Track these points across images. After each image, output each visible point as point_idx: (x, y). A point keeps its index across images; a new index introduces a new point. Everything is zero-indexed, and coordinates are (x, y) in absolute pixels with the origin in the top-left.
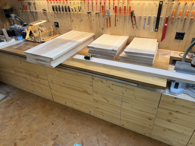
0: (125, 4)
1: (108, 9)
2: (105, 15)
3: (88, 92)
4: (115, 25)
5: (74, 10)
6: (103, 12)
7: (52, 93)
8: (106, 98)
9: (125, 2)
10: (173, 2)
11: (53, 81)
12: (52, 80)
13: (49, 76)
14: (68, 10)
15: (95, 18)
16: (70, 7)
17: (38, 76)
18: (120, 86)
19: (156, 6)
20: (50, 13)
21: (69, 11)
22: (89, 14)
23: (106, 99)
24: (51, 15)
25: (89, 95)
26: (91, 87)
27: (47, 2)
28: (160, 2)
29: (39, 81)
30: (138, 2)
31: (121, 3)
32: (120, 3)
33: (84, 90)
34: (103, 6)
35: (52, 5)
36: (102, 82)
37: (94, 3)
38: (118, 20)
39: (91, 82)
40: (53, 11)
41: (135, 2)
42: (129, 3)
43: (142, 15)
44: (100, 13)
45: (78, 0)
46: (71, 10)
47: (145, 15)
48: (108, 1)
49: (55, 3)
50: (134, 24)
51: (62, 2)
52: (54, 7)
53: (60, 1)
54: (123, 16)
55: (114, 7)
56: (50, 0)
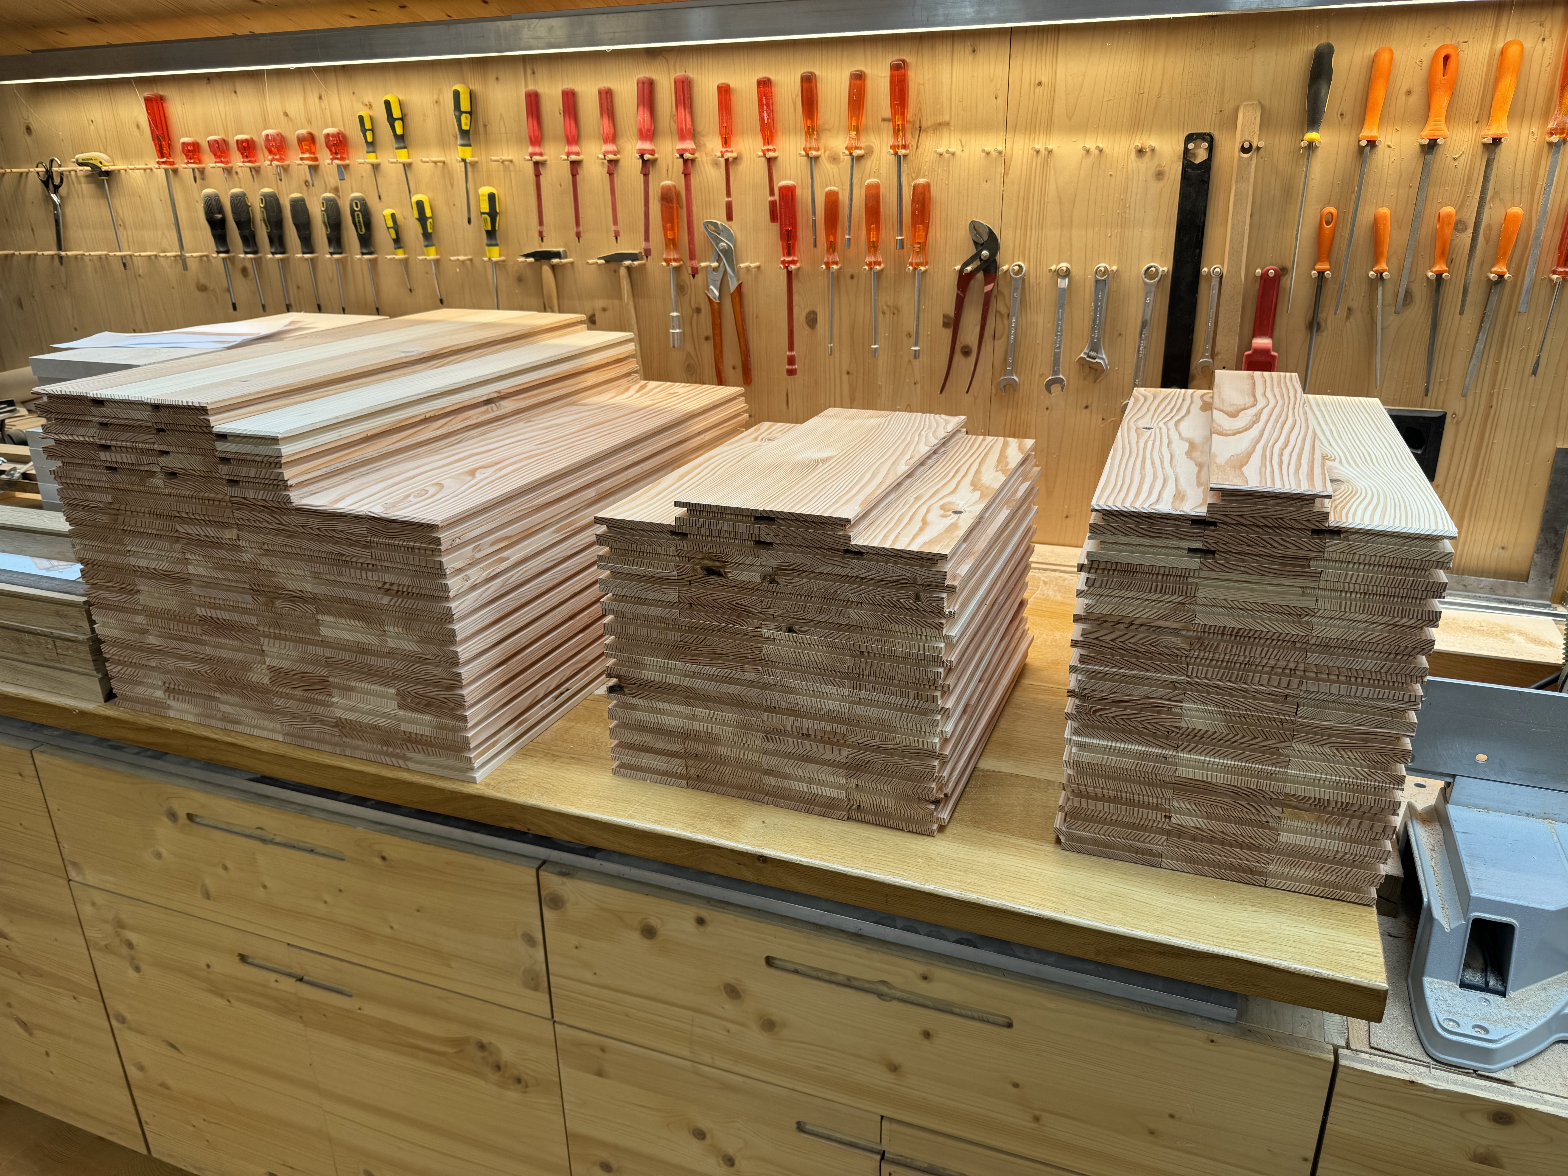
0: (869, 164)
1: (720, 219)
2: (695, 272)
3: (507, 1052)
4: (791, 361)
5: (412, 229)
6: (672, 243)
8: (703, 1124)
9: (869, 151)
10: (1312, 135)
11: (133, 936)
12: (120, 925)
13: (91, 878)
14: (351, 235)
15: (600, 303)
16: (373, 203)
18: (849, 983)
19: (1160, 175)
20: (193, 265)
21: (367, 242)
22: (546, 270)
23: (700, 1135)
24: (203, 288)
25: (512, 1095)
26: (538, 1003)
27: (161, 173)
28: (1190, 138)
30: (993, 143)
31: (834, 159)
32: (824, 163)
33: (456, 1031)
34: (668, 198)
35: (208, 191)
36: (649, 932)
37: (594, 170)
38: (812, 320)
39: (530, 940)
40: (217, 247)
41: (966, 149)
42: (905, 156)
43: (1032, 266)
44: (648, 252)
45: (443, 144)
46: (383, 236)
47: (1064, 265)
48: (713, 145)
49: (237, 173)
50: (966, 352)
51: (297, 160)
52: (221, 210)
53: (277, 157)
54: (856, 278)
55: (772, 193)
56: (193, 151)
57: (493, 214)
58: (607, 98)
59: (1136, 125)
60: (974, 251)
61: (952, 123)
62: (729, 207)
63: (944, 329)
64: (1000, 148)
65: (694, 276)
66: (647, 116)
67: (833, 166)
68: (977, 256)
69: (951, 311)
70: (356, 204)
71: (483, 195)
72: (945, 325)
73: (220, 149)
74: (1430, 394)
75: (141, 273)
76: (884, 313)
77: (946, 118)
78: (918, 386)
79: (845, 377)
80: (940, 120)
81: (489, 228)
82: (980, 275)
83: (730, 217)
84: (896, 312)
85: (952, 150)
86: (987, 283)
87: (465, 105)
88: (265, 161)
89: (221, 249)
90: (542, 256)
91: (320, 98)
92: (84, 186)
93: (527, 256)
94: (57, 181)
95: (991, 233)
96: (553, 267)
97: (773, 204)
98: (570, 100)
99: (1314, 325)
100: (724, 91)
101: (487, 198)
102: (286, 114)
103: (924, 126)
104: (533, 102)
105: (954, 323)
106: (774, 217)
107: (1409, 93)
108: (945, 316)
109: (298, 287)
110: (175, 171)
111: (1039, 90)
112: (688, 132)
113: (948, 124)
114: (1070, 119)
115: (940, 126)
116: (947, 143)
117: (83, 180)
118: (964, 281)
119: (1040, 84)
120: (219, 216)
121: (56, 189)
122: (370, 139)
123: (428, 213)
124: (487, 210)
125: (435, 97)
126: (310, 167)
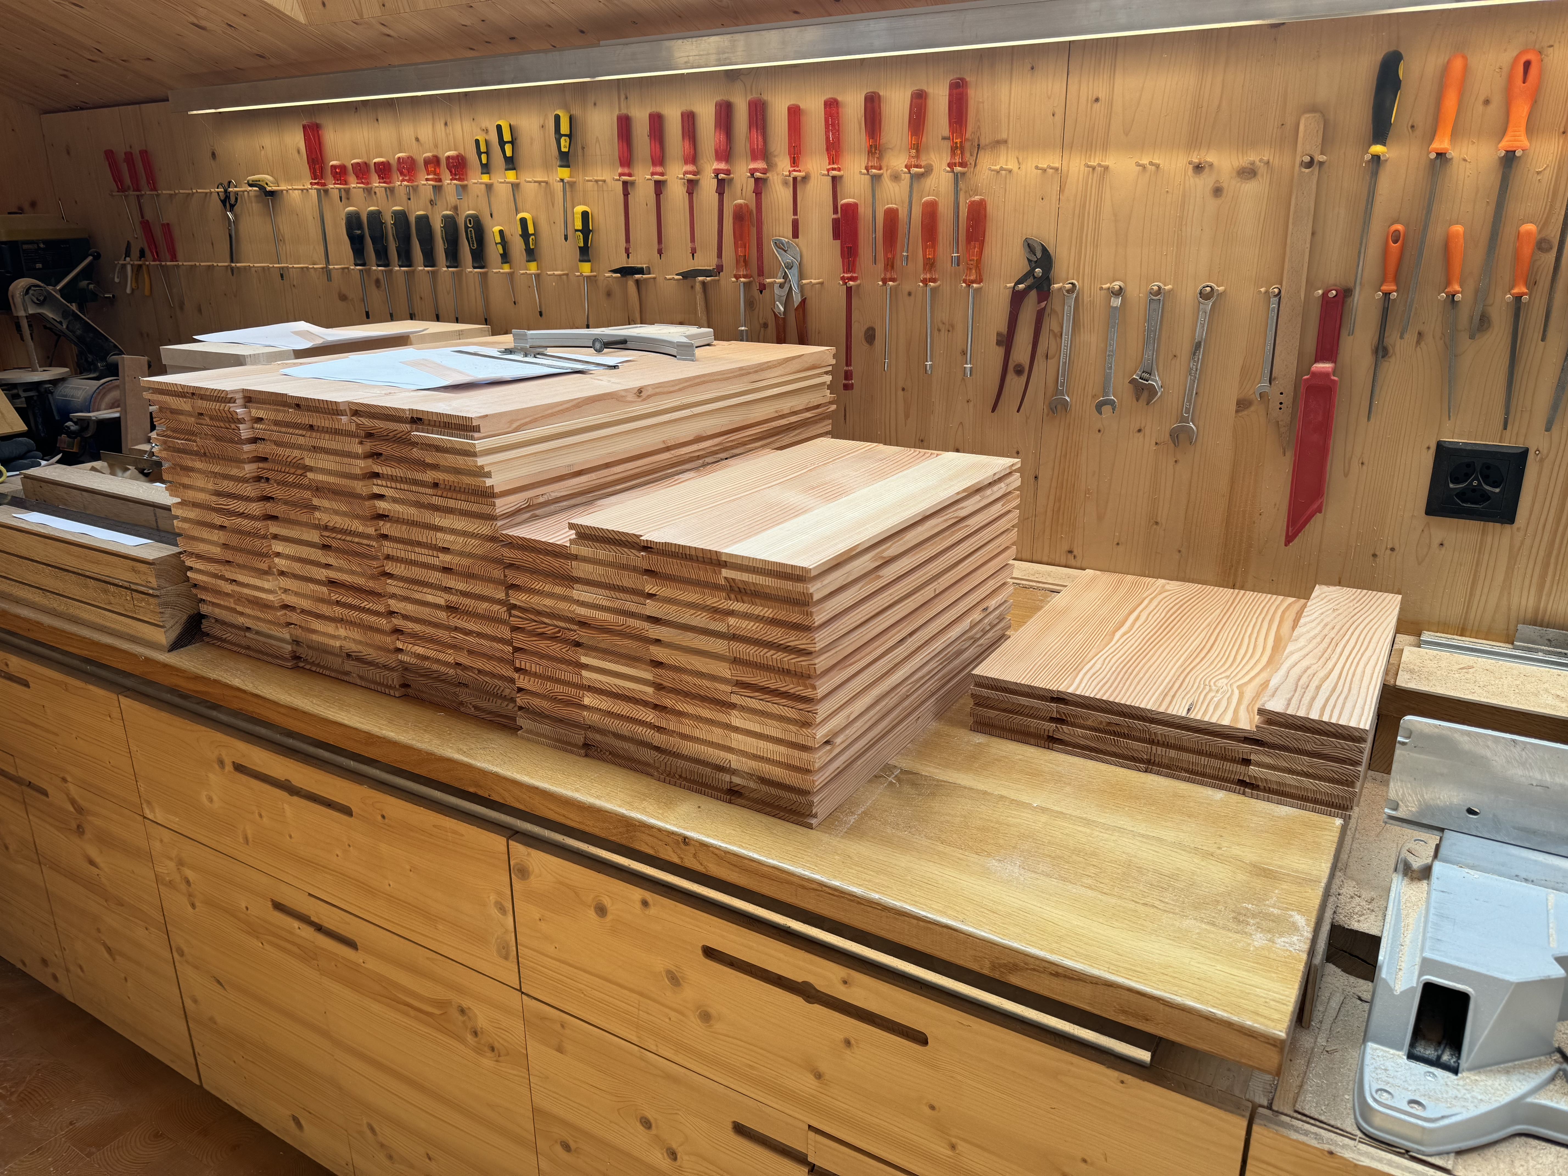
0: (930, 183)
1: (787, 237)
2: (762, 288)
5: (517, 246)
6: (742, 260)
7: (189, 1003)
8: (650, 1115)
9: (929, 170)
10: (1377, 149)
11: (190, 874)
12: (181, 863)
13: (161, 816)
14: (465, 250)
15: (677, 317)
16: (486, 220)
17: (80, 810)
20: (336, 277)
21: (479, 258)
22: (631, 284)
24: (343, 298)
26: (508, 971)
27: (314, 193)
29: (92, 863)
30: (1050, 160)
32: (886, 181)
33: (440, 992)
34: (740, 216)
35: (351, 208)
37: (676, 190)
38: (869, 336)
39: (502, 907)
40: (355, 260)
41: (1023, 167)
42: (963, 174)
43: (1086, 284)
44: (720, 269)
45: (547, 167)
46: (494, 251)
47: (1116, 285)
48: (783, 165)
49: (375, 193)
50: (1019, 371)
51: (424, 181)
52: (360, 226)
53: (407, 178)
54: (913, 295)
55: (835, 211)
56: (340, 173)
57: (586, 231)
58: (689, 120)
59: (1194, 141)
60: (1027, 268)
61: (1010, 142)
62: (795, 225)
63: (997, 347)
64: (1057, 165)
65: (761, 292)
66: (723, 137)
67: (894, 184)
68: (1031, 273)
69: (1004, 329)
70: (470, 220)
71: (577, 213)
72: (999, 343)
73: (362, 171)
74: (1509, 427)
75: (295, 283)
76: (939, 330)
77: (1004, 136)
78: (971, 404)
79: (900, 393)
80: (999, 138)
81: (582, 245)
82: (1033, 294)
83: (796, 235)
84: (951, 329)
85: (1009, 167)
86: (1039, 302)
87: (565, 129)
88: (399, 183)
89: (359, 262)
90: (626, 272)
91: (446, 124)
92: (254, 204)
93: (615, 271)
94: (233, 201)
95: (1044, 250)
96: (637, 282)
97: (836, 222)
98: (657, 122)
99: (1381, 351)
100: (795, 113)
101: (580, 216)
102: (417, 139)
103: (982, 143)
104: (625, 125)
105: (1007, 341)
106: (836, 235)
107: (1487, 102)
108: (999, 334)
109: (421, 298)
110: (326, 191)
111: (1097, 106)
112: (762, 153)
113: (1006, 142)
114: (1127, 135)
115: (999, 143)
116: (1006, 160)
117: (253, 199)
118: (1017, 298)
119: (1097, 100)
120: (359, 232)
121: (232, 207)
122: (484, 161)
123: (531, 230)
124: (580, 228)
125: (542, 122)
126: (434, 187)
